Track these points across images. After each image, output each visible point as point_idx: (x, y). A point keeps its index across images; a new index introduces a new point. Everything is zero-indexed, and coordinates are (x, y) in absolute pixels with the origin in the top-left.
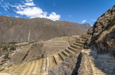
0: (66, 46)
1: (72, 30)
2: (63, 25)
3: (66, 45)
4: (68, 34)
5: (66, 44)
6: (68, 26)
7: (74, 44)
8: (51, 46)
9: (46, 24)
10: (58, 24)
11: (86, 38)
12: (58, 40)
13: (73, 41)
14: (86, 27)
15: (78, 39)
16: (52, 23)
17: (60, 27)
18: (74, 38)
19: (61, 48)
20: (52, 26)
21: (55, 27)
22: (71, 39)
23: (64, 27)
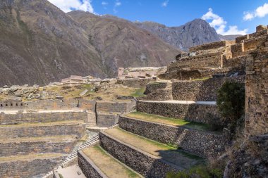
1: (143, 57)
2: (102, 32)
3: (70, 139)
6: (126, 38)
10: (83, 30)
11: (198, 72)
12: (14, 105)
13: (120, 102)
14: (195, 37)
15: (150, 85)
16: (53, 22)
17: (92, 44)
18: (130, 83)
19: (21, 173)
20: (52, 34)
21: (65, 42)
22: (109, 91)
23: (108, 44)
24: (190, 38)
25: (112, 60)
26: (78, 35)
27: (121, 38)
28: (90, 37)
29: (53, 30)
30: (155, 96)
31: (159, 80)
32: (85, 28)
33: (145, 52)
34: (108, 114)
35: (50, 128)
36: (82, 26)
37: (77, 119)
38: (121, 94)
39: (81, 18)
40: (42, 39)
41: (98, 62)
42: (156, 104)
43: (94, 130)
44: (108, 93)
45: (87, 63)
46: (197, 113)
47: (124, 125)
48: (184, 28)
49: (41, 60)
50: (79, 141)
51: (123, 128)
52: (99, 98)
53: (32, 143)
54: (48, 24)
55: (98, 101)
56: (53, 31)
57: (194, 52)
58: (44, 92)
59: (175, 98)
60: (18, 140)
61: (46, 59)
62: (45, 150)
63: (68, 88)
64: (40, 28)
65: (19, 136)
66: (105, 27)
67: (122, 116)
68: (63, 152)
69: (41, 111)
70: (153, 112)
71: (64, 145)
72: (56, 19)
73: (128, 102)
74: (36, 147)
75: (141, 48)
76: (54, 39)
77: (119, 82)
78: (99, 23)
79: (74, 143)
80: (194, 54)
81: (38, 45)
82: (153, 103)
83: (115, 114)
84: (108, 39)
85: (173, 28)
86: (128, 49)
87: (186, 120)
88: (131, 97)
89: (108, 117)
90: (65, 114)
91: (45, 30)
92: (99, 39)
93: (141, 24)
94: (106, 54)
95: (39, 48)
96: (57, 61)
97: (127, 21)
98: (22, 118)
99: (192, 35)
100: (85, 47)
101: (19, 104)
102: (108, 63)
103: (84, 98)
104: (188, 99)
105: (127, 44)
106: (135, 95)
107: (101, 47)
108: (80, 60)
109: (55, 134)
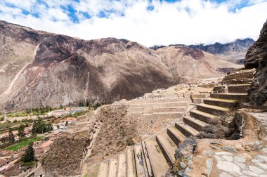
5: (184, 105)
7: (206, 102)
8: (147, 113)
9: (129, 57)
13: (202, 94)
15: (216, 87)
18: (205, 86)
19: (171, 117)
34: (197, 99)
38: (201, 91)
43: (193, 105)
44: (195, 91)
53: (172, 108)
55: (192, 94)
60: (168, 108)
62: (177, 111)
67: (205, 99)
68: (183, 112)
69: (172, 98)
71: (183, 109)
73: (206, 94)
74: (174, 110)
83: (201, 99)
98: (166, 100)
101: (163, 96)
103: (185, 93)
109: (178, 106)
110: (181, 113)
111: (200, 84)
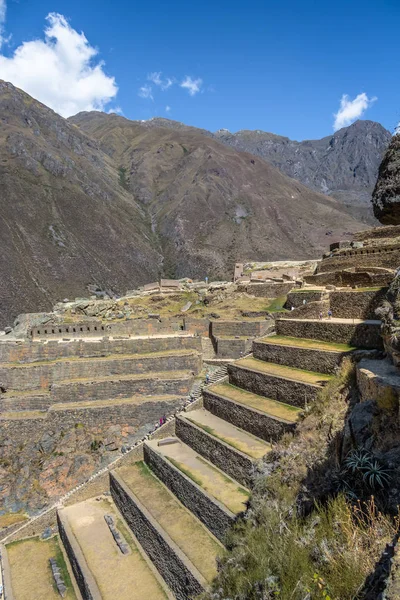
0: (188, 383)
2: (149, 162)
3: (185, 375)
4: (203, 253)
5: (184, 363)
6: (202, 171)
10: (106, 158)
11: (368, 276)
12: (92, 329)
13: (249, 320)
14: (357, 161)
15: (294, 295)
16: (41, 142)
17: (127, 188)
18: (259, 291)
19: (129, 420)
20: (40, 170)
21: (69, 186)
22: (228, 304)
23: (161, 187)
24: (346, 166)
25: (173, 221)
26: (96, 168)
27: (190, 172)
28: (122, 171)
29: (43, 159)
30: (304, 311)
31: (309, 287)
32: (111, 152)
33: (245, 201)
34: (232, 338)
35: (153, 361)
36: (103, 147)
37: (187, 347)
38: (247, 309)
39: (99, 128)
40: (19, 182)
41: (142, 227)
42: (308, 324)
43: (215, 363)
44: (227, 307)
45: (118, 232)
46: (367, 335)
47: (260, 353)
48: (331, 143)
49: (21, 228)
50: (196, 378)
51: (260, 359)
52: (214, 316)
53: (135, 382)
54: (32, 147)
55: (213, 320)
56: (42, 162)
57: (361, 240)
58: (127, 308)
59: (334, 314)
60: (116, 379)
61: (31, 225)
62: (154, 391)
63: (159, 300)
64: (14, 156)
65: (113, 373)
66: (155, 148)
67: (256, 340)
68: (178, 393)
69: (134, 338)
70: (304, 335)
71: (180, 383)
72: (46, 134)
73: (261, 320)
74: (142, 388)
75: (236, 194)
76: (46, 180)
77: (241, 289)
78: (140, 139)
79: (192, 381)
80: (360, 245)
81: (13, 195)
82: (304, 323)
83: (244, 339)
84: (162, 174)
85: (306, 143)
86: (208, 196)
87: (351, 344)
88: (264, 314)
89: (234, 343)
90: (169, 340)
91: (24, 160)
92: (142, 175)
93: (233, 138)
94: (159, 210)
95: (15, 201)
96: (55, 227)
97: (202, 132)
98: (110, 347)
99: (351, 161)
100: (111, 194)
101: (99, 328)
102: (163, 230)
103: (189, 316)
104: (354, 316)
105: (204, 186)
106: (270, 309)
107: (147, 193)
108: (103, 223)
109: (160, 369)
110: (167, 398)
111: (246, 282)
